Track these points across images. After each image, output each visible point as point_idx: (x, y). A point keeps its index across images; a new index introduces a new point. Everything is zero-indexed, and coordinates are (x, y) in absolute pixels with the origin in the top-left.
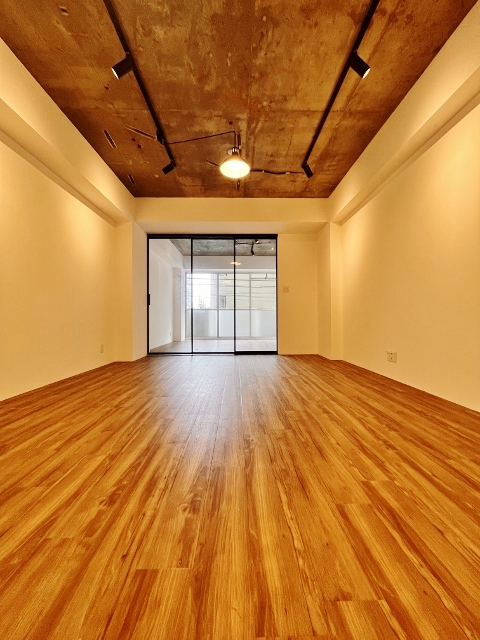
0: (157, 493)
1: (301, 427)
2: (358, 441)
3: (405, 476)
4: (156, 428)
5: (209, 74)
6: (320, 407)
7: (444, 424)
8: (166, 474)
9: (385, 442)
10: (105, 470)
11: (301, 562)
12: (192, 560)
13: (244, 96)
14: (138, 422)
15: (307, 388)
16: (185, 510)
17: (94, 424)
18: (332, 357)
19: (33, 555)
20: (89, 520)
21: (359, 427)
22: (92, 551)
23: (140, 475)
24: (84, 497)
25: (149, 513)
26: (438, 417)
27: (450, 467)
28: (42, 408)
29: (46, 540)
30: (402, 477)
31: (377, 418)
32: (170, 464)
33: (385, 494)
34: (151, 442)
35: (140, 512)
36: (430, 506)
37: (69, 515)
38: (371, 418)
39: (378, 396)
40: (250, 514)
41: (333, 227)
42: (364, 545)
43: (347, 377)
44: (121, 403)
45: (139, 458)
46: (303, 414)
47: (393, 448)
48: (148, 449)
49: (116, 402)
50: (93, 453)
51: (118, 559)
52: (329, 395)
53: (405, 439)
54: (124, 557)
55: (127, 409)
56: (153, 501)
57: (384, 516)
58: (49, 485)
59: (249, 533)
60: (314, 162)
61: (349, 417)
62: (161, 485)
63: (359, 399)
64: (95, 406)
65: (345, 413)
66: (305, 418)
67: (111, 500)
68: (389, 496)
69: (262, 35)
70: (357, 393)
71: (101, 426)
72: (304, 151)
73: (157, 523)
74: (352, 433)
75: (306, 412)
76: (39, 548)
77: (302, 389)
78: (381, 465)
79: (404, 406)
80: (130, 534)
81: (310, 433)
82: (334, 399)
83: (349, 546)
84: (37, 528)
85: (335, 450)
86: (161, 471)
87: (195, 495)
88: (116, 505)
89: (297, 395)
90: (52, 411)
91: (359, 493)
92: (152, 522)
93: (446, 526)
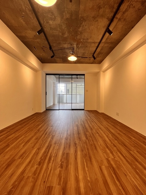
0: (52, 161)
1: (91, 139)
2: (106, 144)
3: (118, 156)
4: (50, 139)
5: (65, 33)
6: (96, 131)
7: (131, 138)
8: (54, 155)
9: (114, 144)
10: (37, 153)
11: (89, 184)
12: (62, 183)
13: (75, 38)
14: (44, 136)
15: (93, 124)
16: (59, 167)
17: (33, 137)
18: (100, 112)
19: (21, 181)
20: (34, 170)
21: (107, 139)
22: (36, 180)
23: (47, 155)
24: (32, 162)
25: (50, 168)
26: (129, 135)
27: (131, 153)
28: (17, 131)
29: (24, 177)
30: (117, 157)
31: (112, 136)
32: (55, 151)
33: (112, 163)
34: (49, 144)
35: (47, 168)
36: (124, 167)
37: (29, 169)
38: (110, 135)
39: (113, 127)
40: (76, 169)
41: (101, 73)
42: (106, 179)
43: (104, 119)
44: (39, 129)
45: (46, 149)
46: (91, 134)
47: (116, 147)
48: (48, 146)
49: (38, 129)
50: (33, 147)
51: (43, 183)
52: (99, 127)
53: (119, 143)
54: (44, 182)
55: (41, 131)
56: (51, 164)
57: (111, 170)
58: (22, 158)
59: (76, 175)
60: (96, 55)
61: (104, 135)
62: (53, 159)
63: (107, 128)
64: (32, 130)
65: (103, 134)
66: (92, 135)
67: (40, 164)
68: (113, 163)
69: (81, 23)
70: (107, 126)
71: (34, 138)
72: (93, 52)
73: (52, 172)
74: (105, 141)
75: (92, 133)
76: (22, 179)
77: (91, 124)
78: (112, 153)
79: (120, 131)
80: (45, 175)
81: (93, 141)
82: (100, 128)
83: (102, 179)
84: (21, 173)
85: (100, 147)
86: (52, 154)
87: (62, 163)
88: (41, 166)
89: (90, 126)
90: (20, 132)
91: (105, 162)
92: (51, 171)
93: (127, 173)
